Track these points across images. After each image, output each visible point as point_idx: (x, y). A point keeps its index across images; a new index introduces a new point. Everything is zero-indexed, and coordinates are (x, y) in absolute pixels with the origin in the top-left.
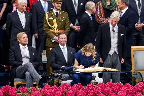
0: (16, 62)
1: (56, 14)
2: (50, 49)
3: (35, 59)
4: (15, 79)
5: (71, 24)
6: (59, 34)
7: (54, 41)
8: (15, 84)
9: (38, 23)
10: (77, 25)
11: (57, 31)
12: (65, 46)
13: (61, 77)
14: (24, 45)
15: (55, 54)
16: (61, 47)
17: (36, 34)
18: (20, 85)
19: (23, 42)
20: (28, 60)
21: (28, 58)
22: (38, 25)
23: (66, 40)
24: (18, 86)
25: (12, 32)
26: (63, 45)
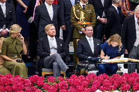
0: (44, 53)
1: (83, 7)
2: (77, 40)
3: (62, 50)
4: (43, 69)
5: (98, 17)
6: (86, 26)
7: (81, 33)
8: (43, 74)
9: (65, 15)
10: (104, 17)
11: (85, 23)
12: (92, 38)
13: (87, 68)
14: (52, 36)
15: (82, 45)
16: (88, 38)
17: (63, 26)
18: (48, 75)
19: (51, 34)
20: (56, 51)
21: (56, 49)
22: (65, 17)
23: (92, 32)
24: (45, 76)
25: (40, 24)
26: (90, 37)
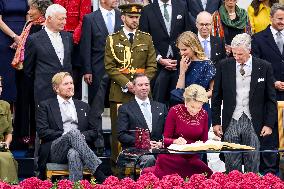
0: (50, 131)
1: (129, 37)
2: (118, 105)
3: (87, 123)
4: (49, 166)
5: (160, 56)
6: (136, 76)
7: (126, 91)
8: (49, 174)
9: (93, 52)
10: (170, 57)
11: (133, 71)
12: (147, 100)
13: (139, 161)
14: (67, 97)
15: (128, 116)
16: (139, 102)
17: (88, 76)
18: (59, 177)
19: (64, 93)
20: (75, 127)
21: (74, 123)
22: (92, 56)
23: (149, 87)
24: (54, 178)
26: (143, 98)
